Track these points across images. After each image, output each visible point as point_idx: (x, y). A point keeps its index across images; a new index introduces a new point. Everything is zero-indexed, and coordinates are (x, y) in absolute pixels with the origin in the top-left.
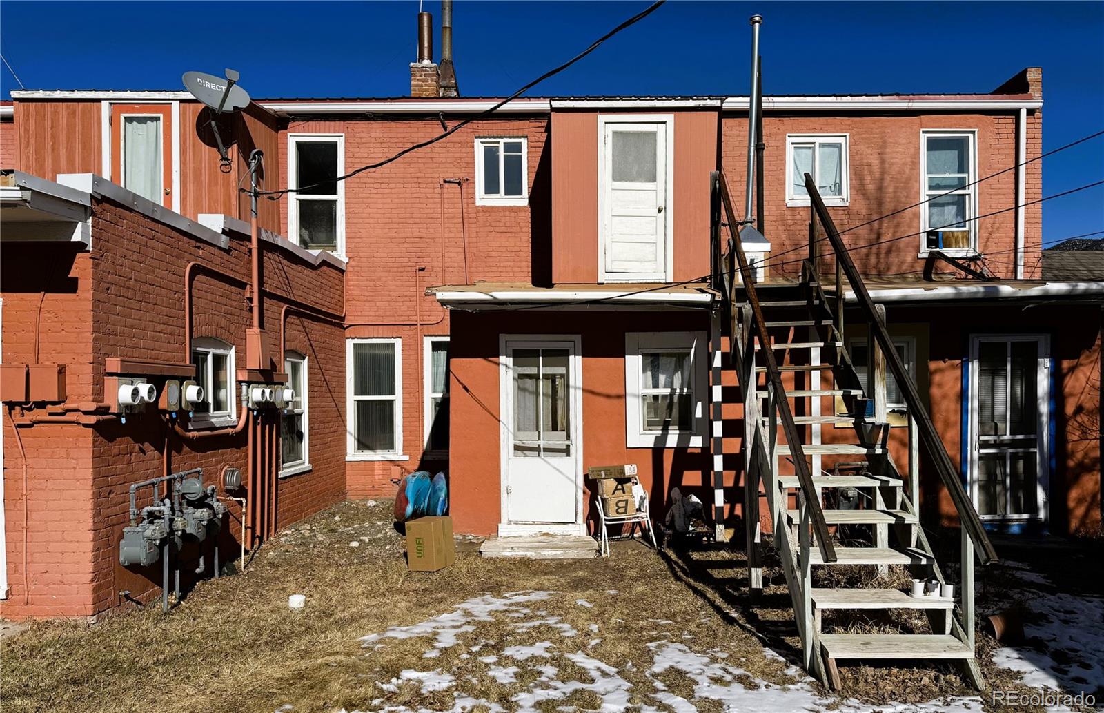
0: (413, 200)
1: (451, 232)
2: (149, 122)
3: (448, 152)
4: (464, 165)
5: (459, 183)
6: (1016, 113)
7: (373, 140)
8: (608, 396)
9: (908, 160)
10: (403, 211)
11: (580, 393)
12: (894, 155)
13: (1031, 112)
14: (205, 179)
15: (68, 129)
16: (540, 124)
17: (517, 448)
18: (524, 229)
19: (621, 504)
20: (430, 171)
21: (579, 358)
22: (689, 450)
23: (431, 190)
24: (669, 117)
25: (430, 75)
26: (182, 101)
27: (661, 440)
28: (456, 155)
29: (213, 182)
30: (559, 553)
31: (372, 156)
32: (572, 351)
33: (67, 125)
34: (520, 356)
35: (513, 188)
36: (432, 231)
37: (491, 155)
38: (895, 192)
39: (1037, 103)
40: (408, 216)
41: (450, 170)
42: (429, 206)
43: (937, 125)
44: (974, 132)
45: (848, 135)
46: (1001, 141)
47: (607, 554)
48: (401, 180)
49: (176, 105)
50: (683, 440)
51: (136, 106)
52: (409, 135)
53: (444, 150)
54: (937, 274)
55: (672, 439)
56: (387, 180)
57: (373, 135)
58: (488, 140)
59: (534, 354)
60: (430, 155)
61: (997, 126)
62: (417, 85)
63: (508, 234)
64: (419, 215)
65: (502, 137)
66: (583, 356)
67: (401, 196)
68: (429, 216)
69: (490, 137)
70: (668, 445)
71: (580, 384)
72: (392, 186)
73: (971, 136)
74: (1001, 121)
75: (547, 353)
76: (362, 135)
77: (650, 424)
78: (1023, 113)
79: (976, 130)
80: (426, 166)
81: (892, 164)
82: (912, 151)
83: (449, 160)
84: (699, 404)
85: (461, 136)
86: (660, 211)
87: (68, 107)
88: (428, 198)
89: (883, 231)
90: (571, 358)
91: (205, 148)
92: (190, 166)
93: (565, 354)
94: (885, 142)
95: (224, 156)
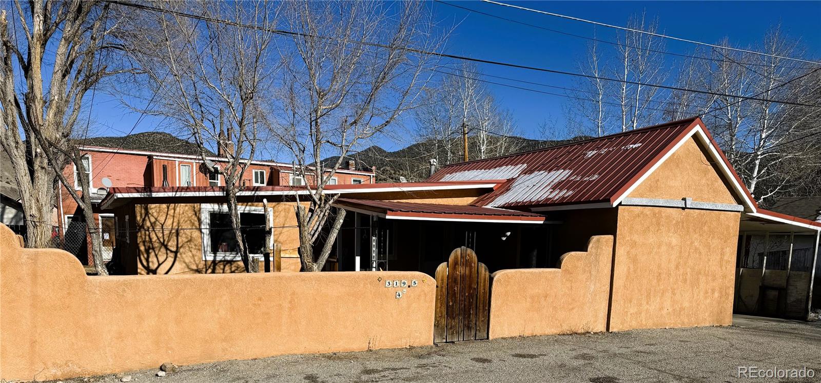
6: (370, 176)
14: (201, 181)
16: (268, 167)
26: (196, 162)
28: (248, 173)
35: (262, 182)
37: (256, 173)
43: (355, 177)
49: (194, 163)
58: (256, 170)
65: (259, 170)
95: (206, 176)
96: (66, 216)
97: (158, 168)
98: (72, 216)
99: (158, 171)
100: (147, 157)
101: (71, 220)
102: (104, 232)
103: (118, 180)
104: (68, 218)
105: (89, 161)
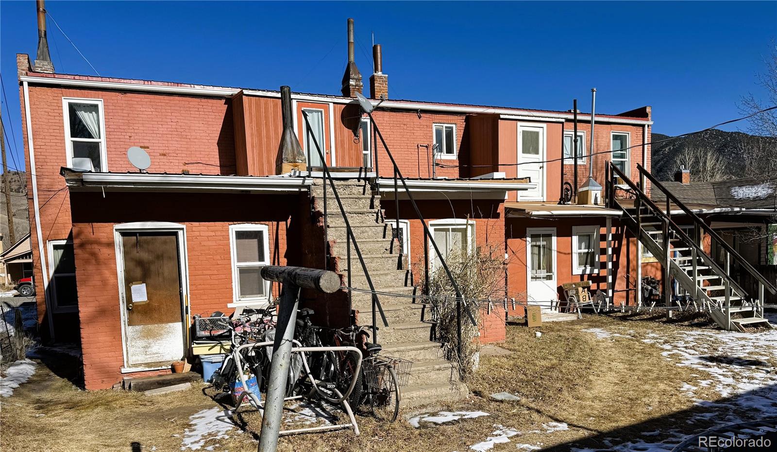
0: (405, 155)
1: (423, 172)
2: (314, 113)
3: (421, 130)
4: (428, 137)
5: (427, 147)
6: (643, 126)
7: (385, 122)
8: (565, 254)
9: (607, 144)
10: (400, 160)
11: (556, 252)
12: (602, 142)
13: (648, 126)
14: (346, 146)
15: (274, 114)
16: (462, 118)
17: (532, 278)
18: (456, 172)
19: (584, 297)
20: (413, 140)
21: (556, 237)
22: (593, 275)
23: (413, 150)
24: (544, 125)
25: (385, 81)
26: (334, 103)
27: (584, 271)
28: (425, 132)
29: (350, 149)
30: (564, 318)
31: (385, 130)
32: (553, 235)
33: (273, 111)
34: (534, 237)
35: (450, 151)
36: (414, 171)
38: (602, 159)
39: (651, 123)
40: (402, 163)
41: (422, 140)
42: (413, 158)
43: (616, 129)
44: (628, 133)
45: (585, 131)
46: (638, 138)
47: (581, 317)
48: (399, 144)
49: (331, 105)
50: (592, 271)
51: (310, 104)
52: (402, 120)
53: (419, 129)
54: (616, 196)
55: (588, 272)
56: (392, 144)
57: (385, 119)
58: (438, 124)
59: (538, 236)
60: (413, 131)
61: (637, 131)
62: (378, 86)
63: (449, 174)
64: (408, 163)
65: (444, 123)
66: (557, 237)
67: (399, 152)
68: (413, 163)
69: (438, 123)
70: (587, 273)
71: (556, 249)
72: (395, 147)
73: (627, 135)
74: (638, 129)
75: (544, 236)
76: (381, 119)
77: (580, 264)
78: (646, 126)
79: (630, 133)
80: (411, 137)
81: (601, 146)
82: (608, 140)
83: (421, 134)
84: (597, 255)
85: (427, 122)
86: (540, 168)
87: (273, 101)
88: (412, 154)
89: (598, 177)
90: (553, 237)
91: (346, 130)
92: (339, 139)
93: (550, 236)
94: (598, 136)
95: (355, 135)
96: (50, 246)
97: (254, 119)
98: (64, 242)
99: (254, 124)
100: (224, 101)
101: (61, 252)
102: (129, 281)
103: (164, 155)
104: (56, 247)
105: (98, 116)
